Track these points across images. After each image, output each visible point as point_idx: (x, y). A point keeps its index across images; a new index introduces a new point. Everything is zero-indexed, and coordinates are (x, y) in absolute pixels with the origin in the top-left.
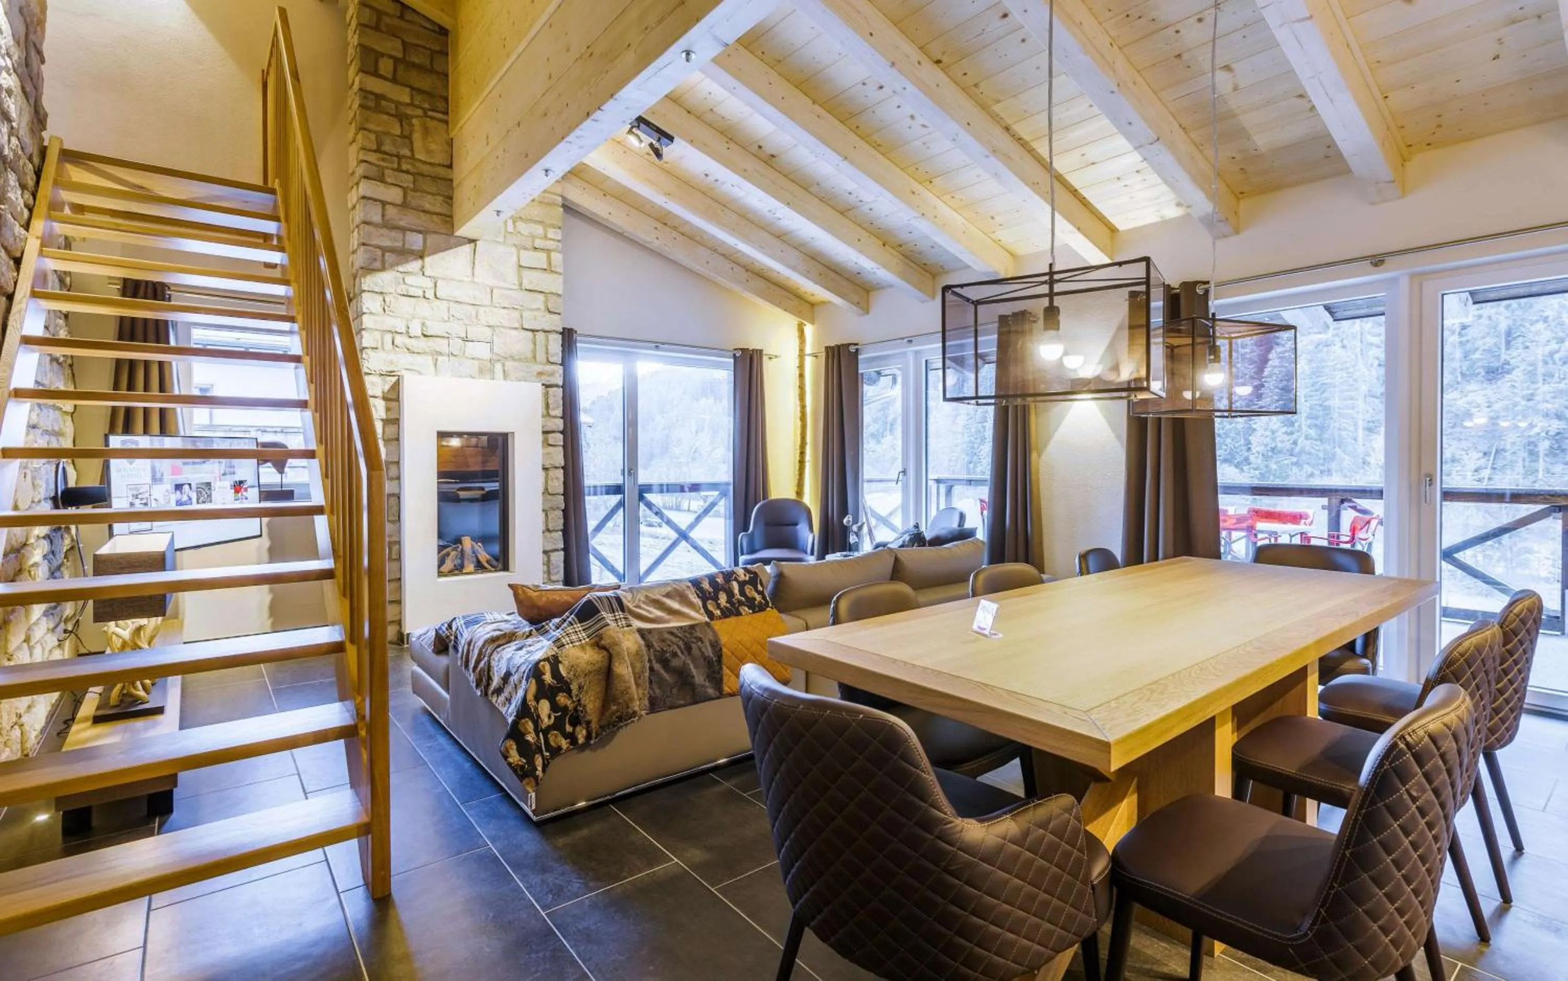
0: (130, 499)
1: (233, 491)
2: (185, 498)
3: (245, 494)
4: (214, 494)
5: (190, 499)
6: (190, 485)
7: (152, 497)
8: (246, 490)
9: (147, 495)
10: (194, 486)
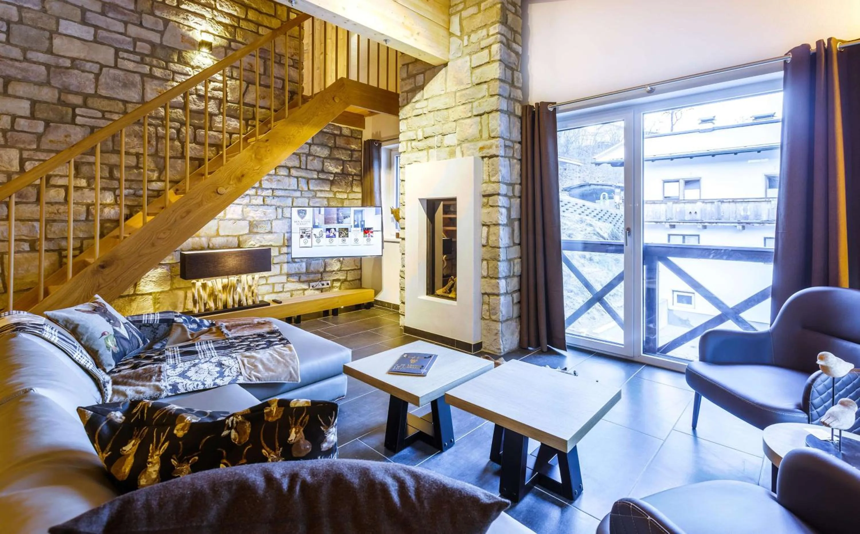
0: (301, 234)
1: (363, 233)
2: (332, 235)
3: (371, 234)
4: (349, 233)
5: (335, 235)
6: (335, 229)
7: (313, 234)
8: (372, 232)
9: (309, 232)
10: (337, 229)
